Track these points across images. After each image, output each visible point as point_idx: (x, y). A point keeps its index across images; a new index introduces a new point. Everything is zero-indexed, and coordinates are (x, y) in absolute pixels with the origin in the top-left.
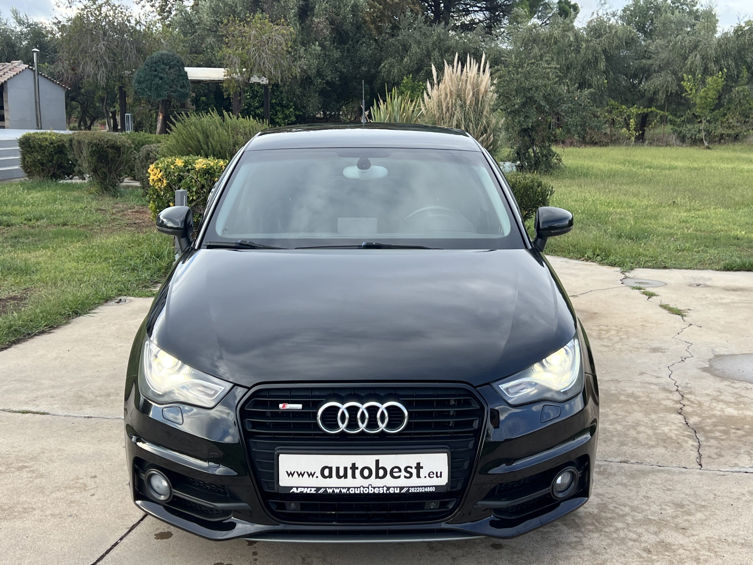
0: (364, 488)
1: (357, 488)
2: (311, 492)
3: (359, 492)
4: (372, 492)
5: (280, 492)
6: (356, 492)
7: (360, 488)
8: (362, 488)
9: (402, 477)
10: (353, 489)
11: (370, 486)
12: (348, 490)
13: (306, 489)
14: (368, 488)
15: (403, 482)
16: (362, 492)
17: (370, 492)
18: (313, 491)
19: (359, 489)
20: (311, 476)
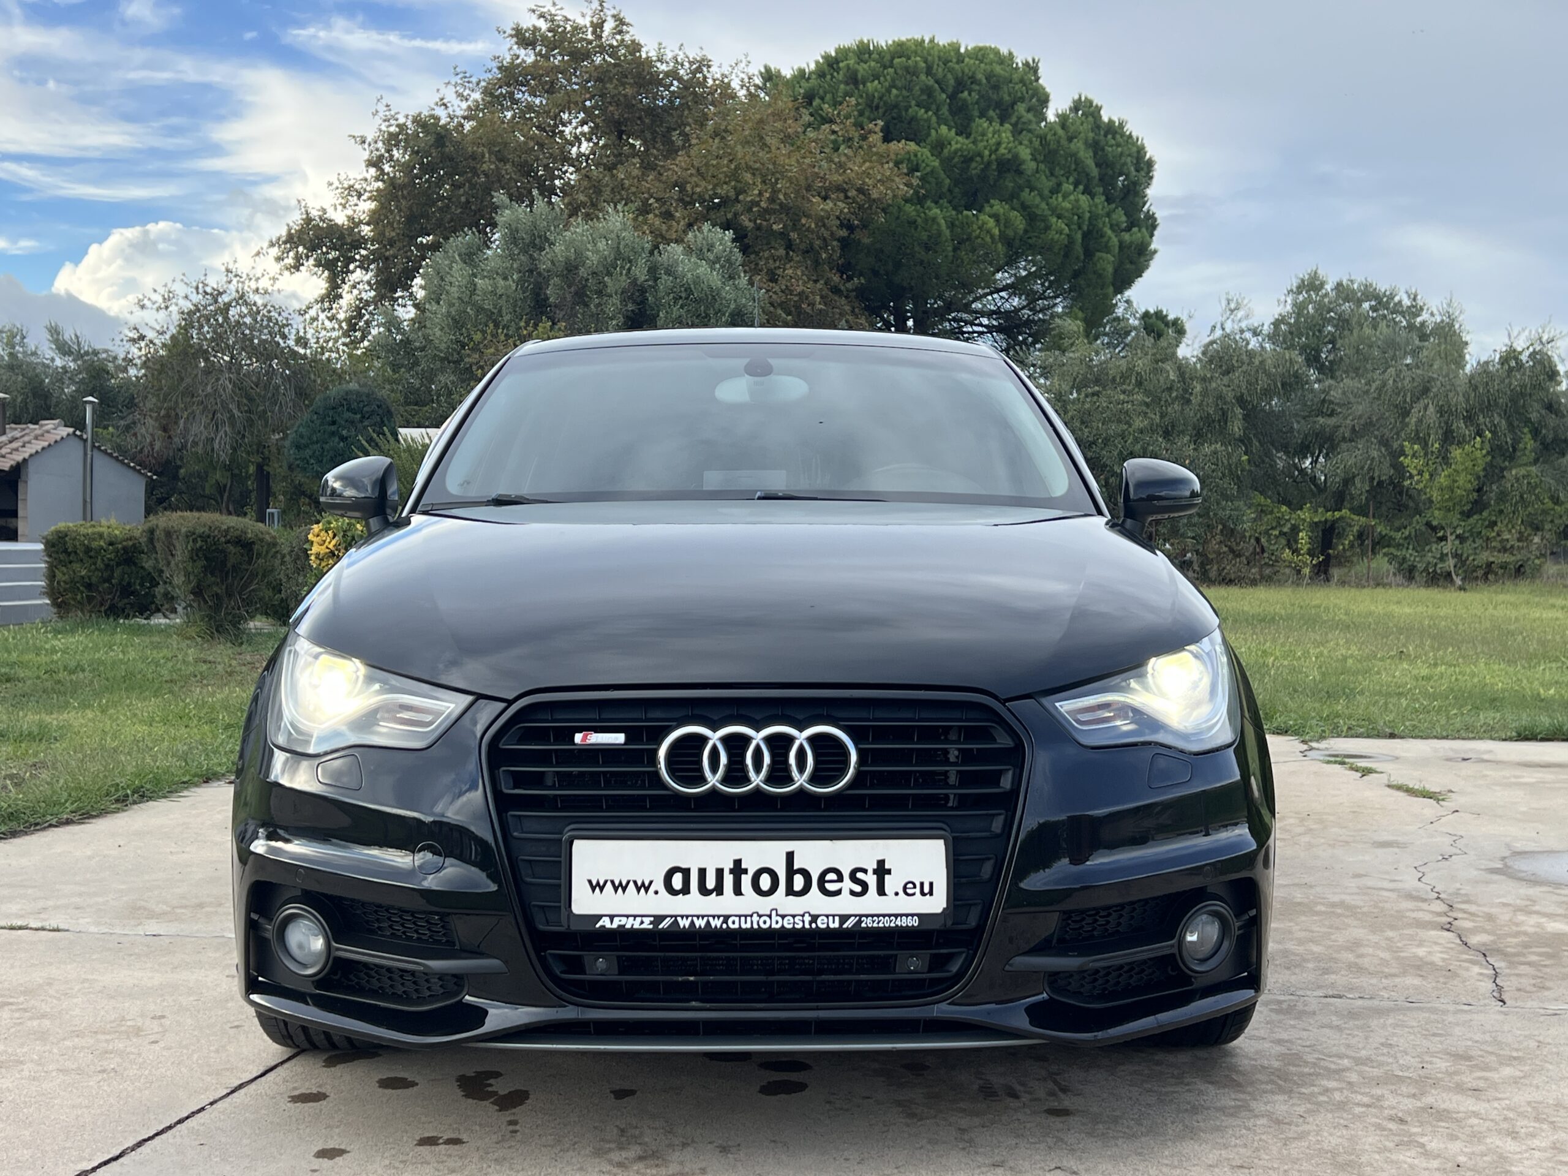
0: (760, 916)
1: (746, 916)
2: (643, 926)
3: (749, 926)
4: (779, 926)
5: (573, 928)
6: (744, 926)
7: (751, 916)
8: (755, 918)
9: (845, 893)
10: (737, 919)
11: (774, 913)
12: (725, 921)
13: (631, 919)
14: (770, 916)
15: (846, 904)
16: (755, 926)
17: (774, 926)
18: (647, 925)
19: (749, 919)
20: (643, 890)
